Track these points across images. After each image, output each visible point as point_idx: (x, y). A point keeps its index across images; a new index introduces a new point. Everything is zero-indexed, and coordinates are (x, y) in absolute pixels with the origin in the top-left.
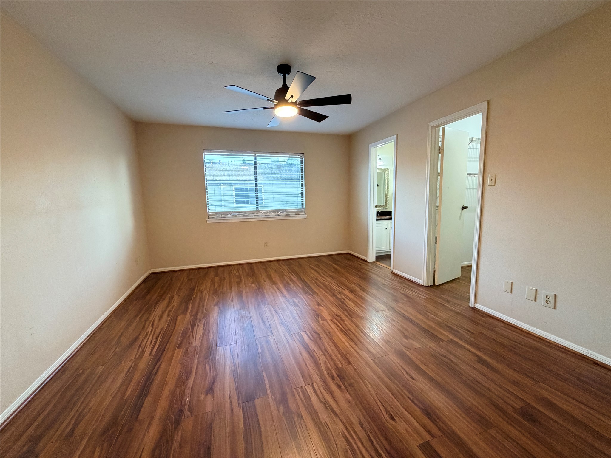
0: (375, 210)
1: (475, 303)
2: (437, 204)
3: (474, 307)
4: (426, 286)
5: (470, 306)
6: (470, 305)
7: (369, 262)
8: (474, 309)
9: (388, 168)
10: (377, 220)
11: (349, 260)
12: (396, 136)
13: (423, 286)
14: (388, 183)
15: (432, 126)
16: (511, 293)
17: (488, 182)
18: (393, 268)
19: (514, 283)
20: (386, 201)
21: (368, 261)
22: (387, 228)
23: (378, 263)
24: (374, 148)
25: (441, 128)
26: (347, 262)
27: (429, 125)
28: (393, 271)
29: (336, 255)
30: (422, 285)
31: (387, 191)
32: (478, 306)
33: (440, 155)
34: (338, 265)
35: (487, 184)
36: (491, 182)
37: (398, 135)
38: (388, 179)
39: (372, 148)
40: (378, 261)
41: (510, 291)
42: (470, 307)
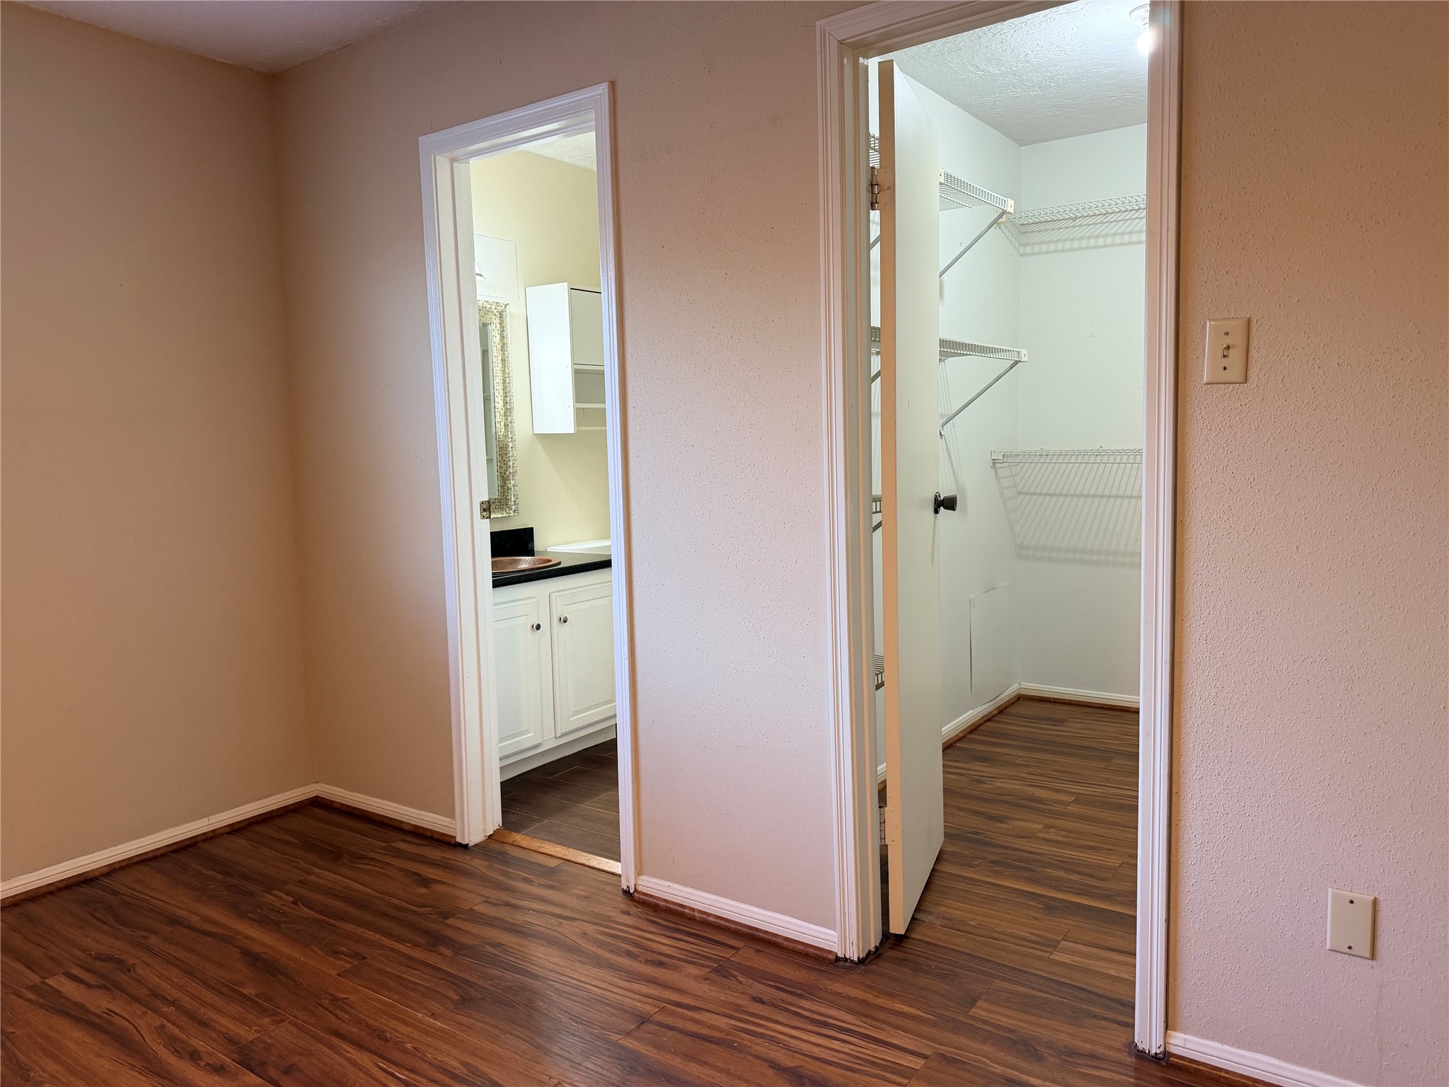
0: (484, 531)
1: (1167, 1028)
2: (877, 490)
3: (1167, 1054)
4: (861, 961)
5: (1143, 1052)
6: (1140, 1047)
7: (466, 846)
8: (1165, 1061)
9: (502, 302)
10: (498, 583)
11: (334, 854)
12: (603, 89)
13: (846, 959)
14: (504, 382)
15: (840, 42)
16: (1373, 957)
17: (1205, 366)
18: (639, 872)
19: (1383, 907)
20: (504, 478)
21: (459, 840)
22: (538, 627)
23: (521, 839)
24: (453, 160)
25: (873, 64)
26: (327, 876)
27: (823, 32)
28: (640, 888)
29: (236, 829)
30: (838, 959)
31: (506, 425)
32: (1188, 1045)
33: (875, 215)
34: (266, 920)
35: (1202, 377)
36: (1225, 362)
37: (619, 87)
38: (503, 361)
39: (442, 163)
40: (517, 831)
41: (1364, 948)
42: (1141, 1055)
